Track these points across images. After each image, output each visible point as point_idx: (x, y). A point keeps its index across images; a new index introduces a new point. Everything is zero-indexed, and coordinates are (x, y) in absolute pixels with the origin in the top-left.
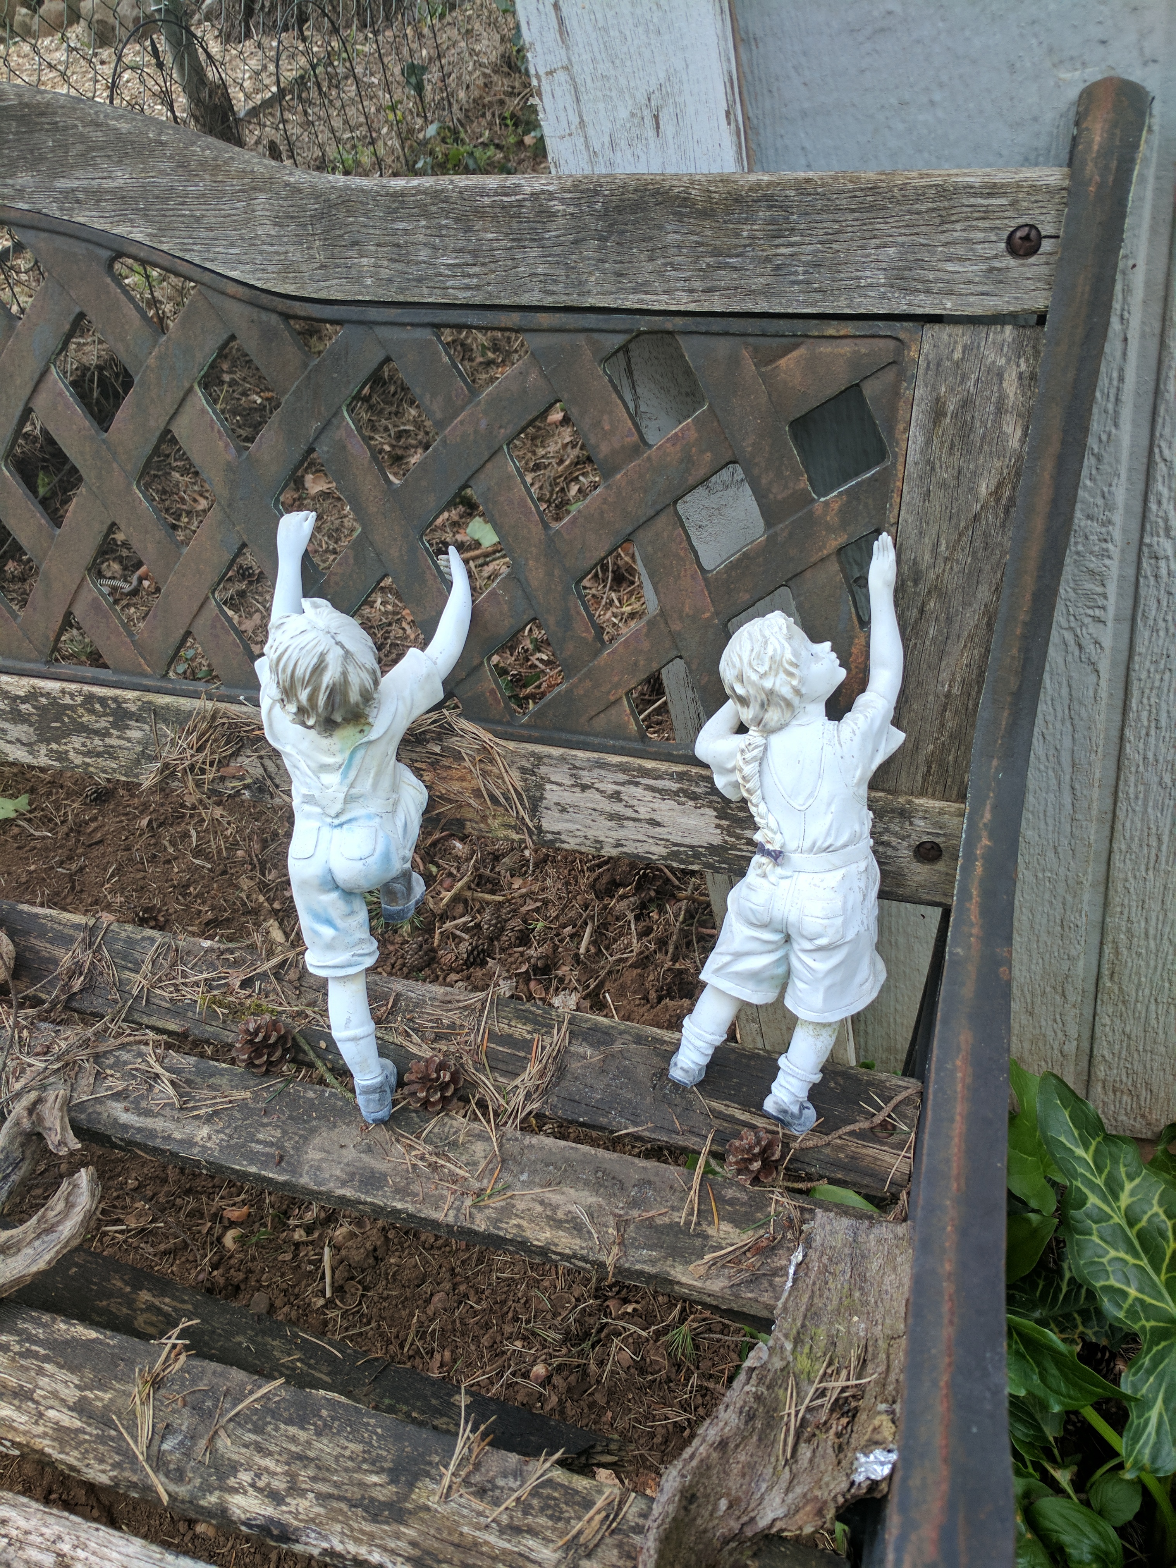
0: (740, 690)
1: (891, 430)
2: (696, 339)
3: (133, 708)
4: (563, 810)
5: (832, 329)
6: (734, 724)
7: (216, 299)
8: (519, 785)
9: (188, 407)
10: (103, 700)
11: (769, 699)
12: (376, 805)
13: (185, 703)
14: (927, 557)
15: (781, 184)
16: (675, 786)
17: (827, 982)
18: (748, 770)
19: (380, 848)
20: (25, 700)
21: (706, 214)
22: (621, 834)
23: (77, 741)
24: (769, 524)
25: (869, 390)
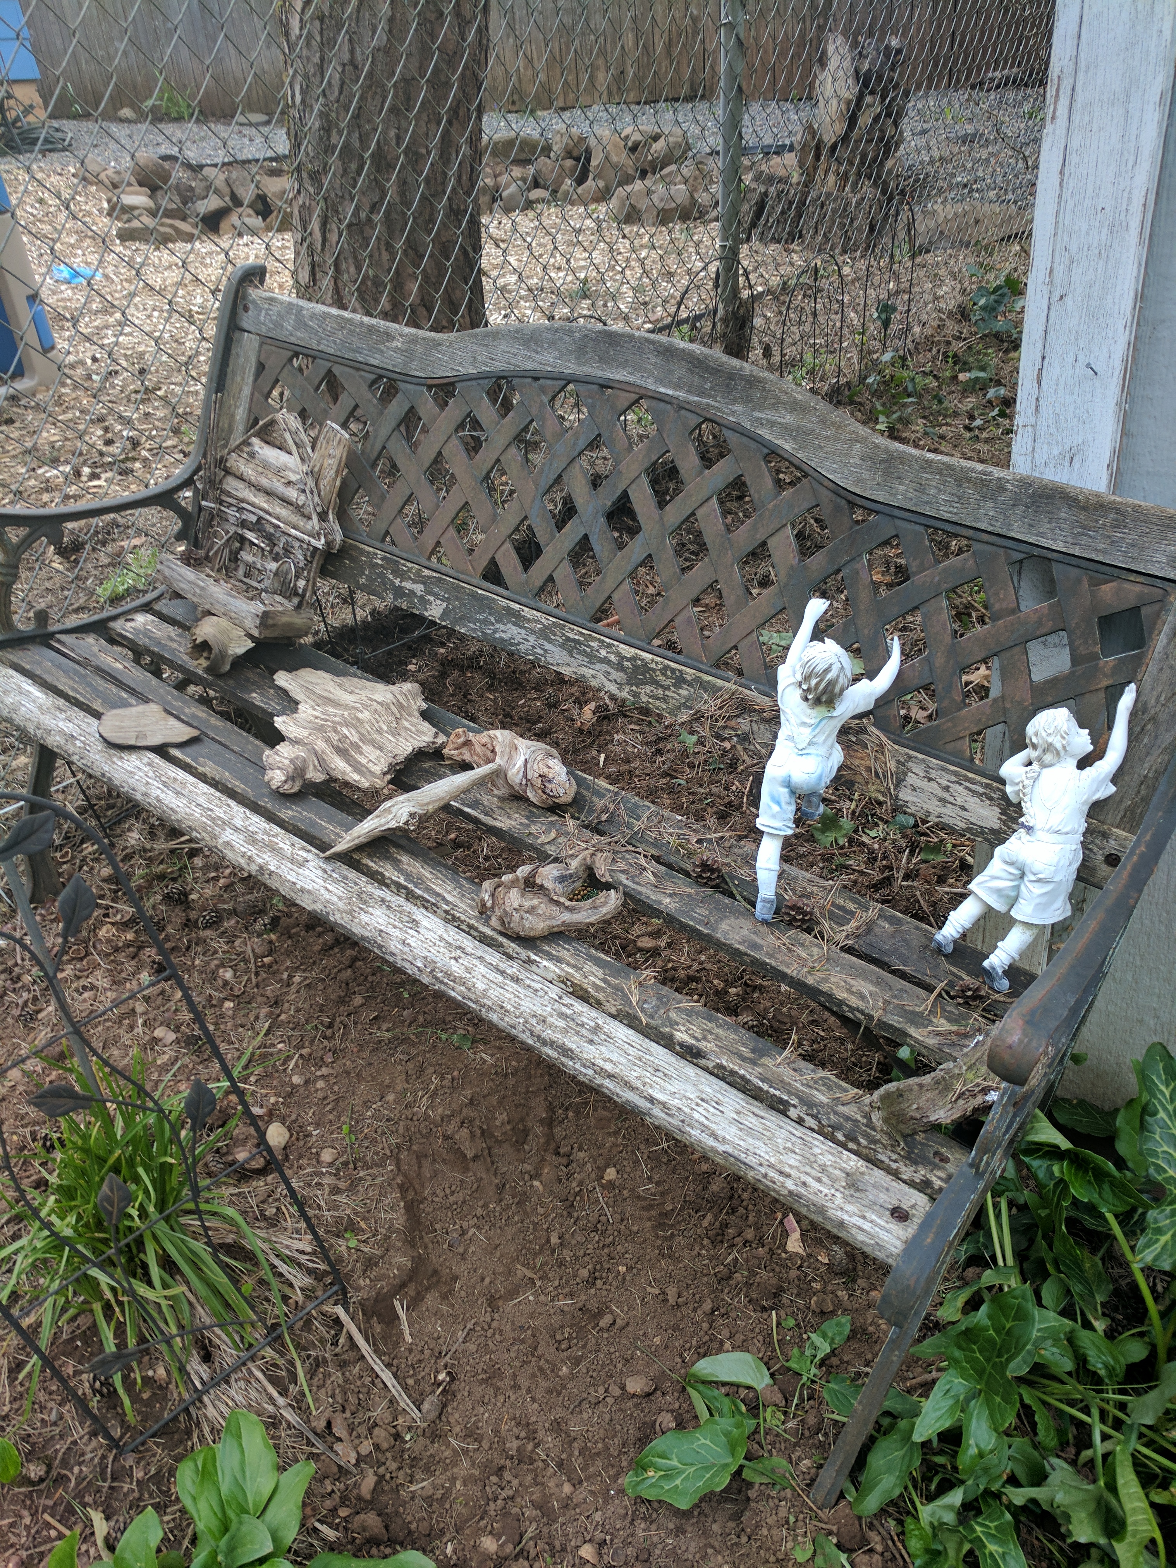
0: (1034, 740)
1: (1151, 633)
2: (1061, 566)
3: (689, 678)
4: (914, 790)
5: (1132, 577)
6: (1026, 761)
7: (816, 485)
8: (894, 769)
9: (781, 533)
10: (673, 670)
11: (1049, 748)
12: (822, 750)
13: (720, 683)
14: (1153, 701)
15: (1127, 505)
16: (982, 790)
17: (1038, 901)
18: (1026, 782)
19: (819, 772)
20: (628, 660)
21: (1084, 508)
22: (943, 810)
23: (648, 689)
24: (1073, 665)
25: (1144, 611)
